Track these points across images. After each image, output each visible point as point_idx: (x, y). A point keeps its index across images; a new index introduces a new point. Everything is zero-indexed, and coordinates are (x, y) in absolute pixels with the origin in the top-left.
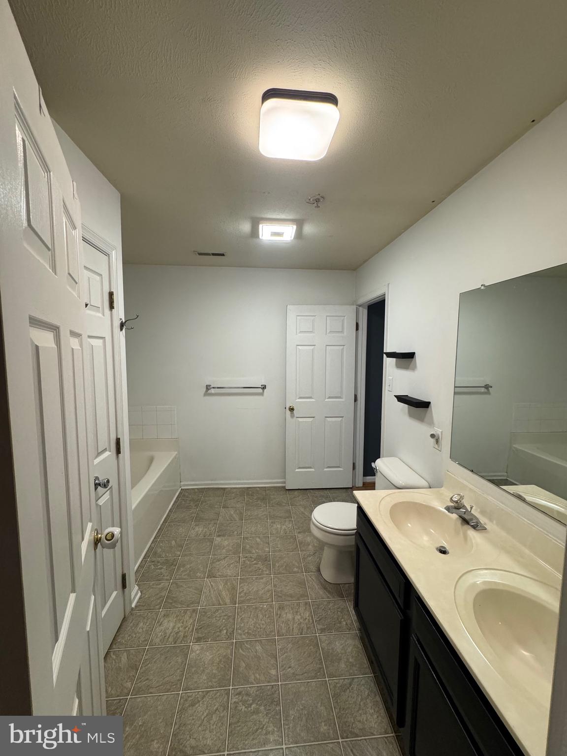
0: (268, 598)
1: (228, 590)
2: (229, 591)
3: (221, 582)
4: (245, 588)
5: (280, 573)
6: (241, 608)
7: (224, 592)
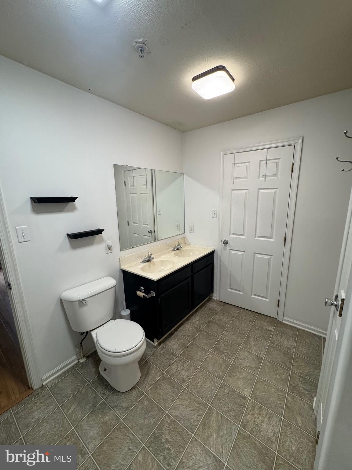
2: (210, 425)
3: (212, 444)
4: (195, 417)
7: (214, 428)
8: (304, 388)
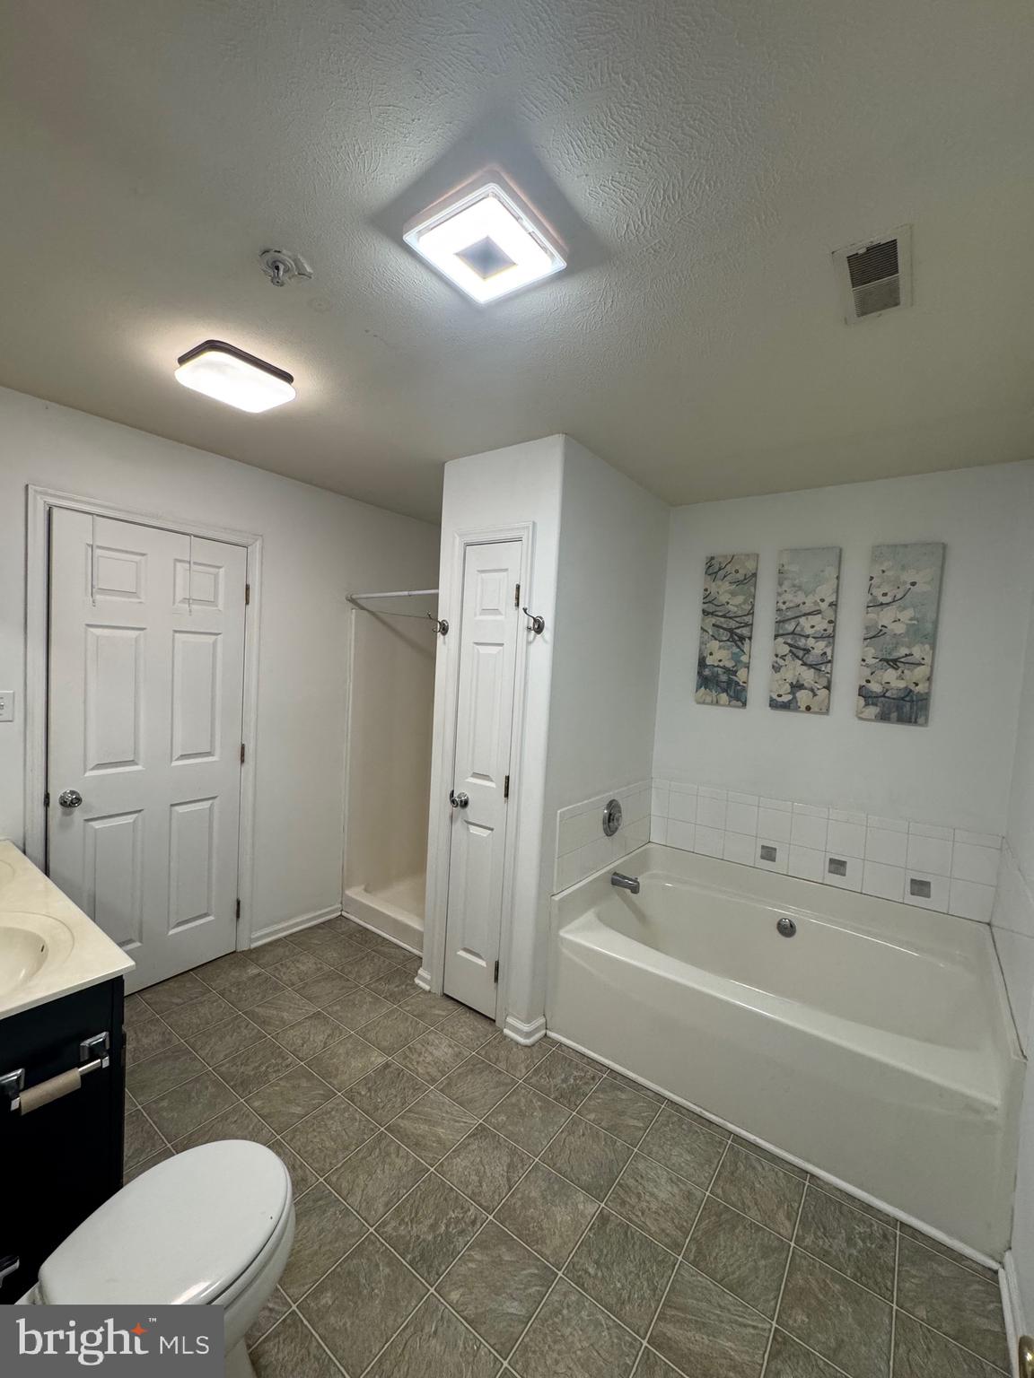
0: (338, 1179)
1: (423, 1137)
2: (419, 1135)
3: (451, 1137)
4: (399, 1162)
5: (359, 1251)
6: (372, 1130)
7: (427, 1129)
8: (397, 986)
